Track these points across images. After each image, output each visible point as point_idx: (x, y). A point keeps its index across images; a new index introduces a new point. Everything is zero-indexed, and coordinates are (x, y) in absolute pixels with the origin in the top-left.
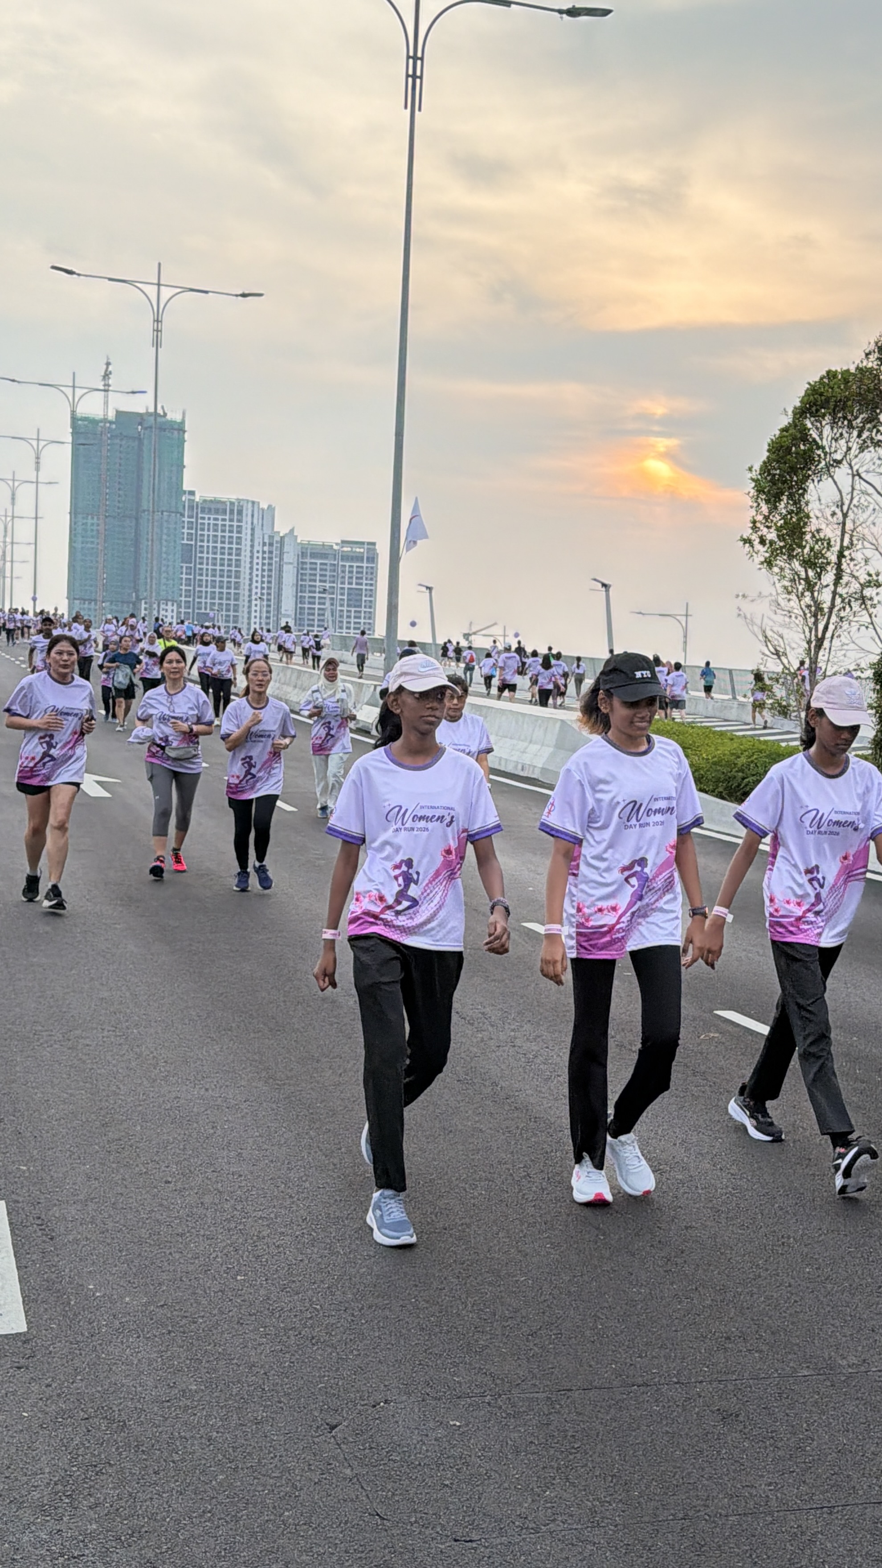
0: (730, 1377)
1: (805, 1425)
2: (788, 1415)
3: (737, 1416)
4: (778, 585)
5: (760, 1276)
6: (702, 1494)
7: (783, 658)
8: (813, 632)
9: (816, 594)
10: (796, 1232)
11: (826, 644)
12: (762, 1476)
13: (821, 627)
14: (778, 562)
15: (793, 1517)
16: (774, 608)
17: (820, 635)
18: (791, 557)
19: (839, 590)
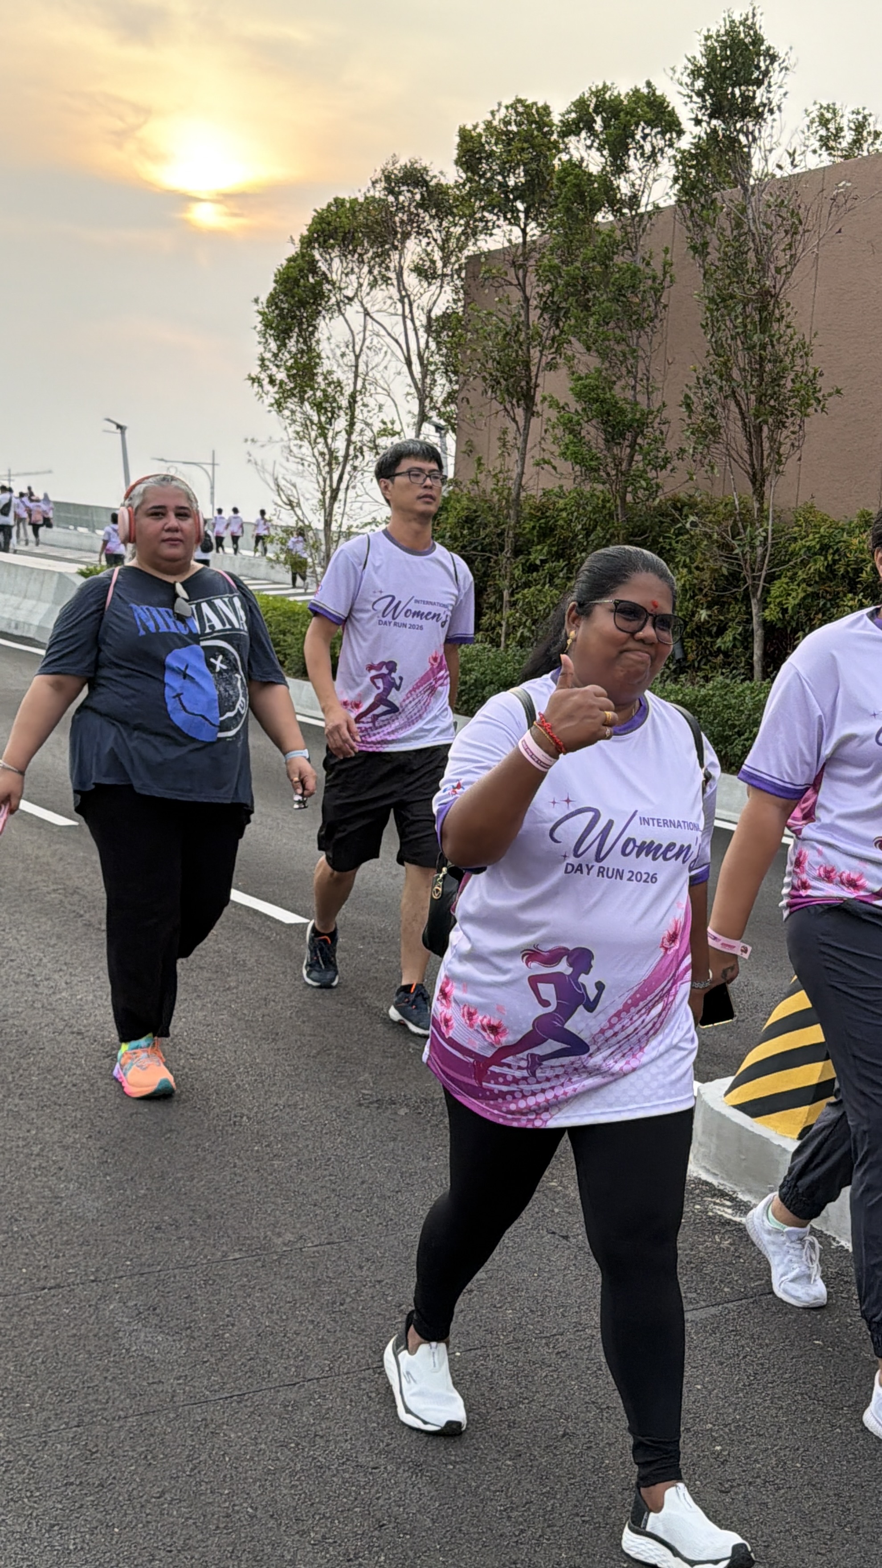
0: (151, 1269)
1: (227, 1312)
2: (210, 1302)
3: (155, 1309)
4: (290, 430)
5: (204, 1159)
6: (103, 1398)
7: (297, 509)
8: (328, 482)
9: (329, 441)
10: (250, 1110)
11: (341, 495)
12: (173, 1370)
13: (336, 477)
14: (288, 405)
15: (199, 1411)
16: (286, 455)
17: (335, 485)
18: (302, 400)
19: (354, 438)
